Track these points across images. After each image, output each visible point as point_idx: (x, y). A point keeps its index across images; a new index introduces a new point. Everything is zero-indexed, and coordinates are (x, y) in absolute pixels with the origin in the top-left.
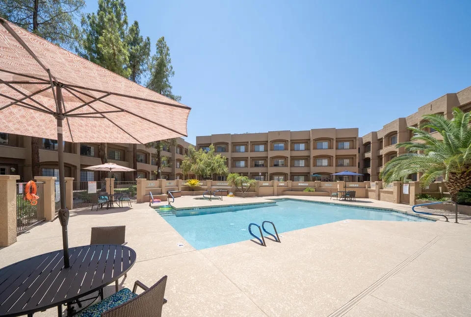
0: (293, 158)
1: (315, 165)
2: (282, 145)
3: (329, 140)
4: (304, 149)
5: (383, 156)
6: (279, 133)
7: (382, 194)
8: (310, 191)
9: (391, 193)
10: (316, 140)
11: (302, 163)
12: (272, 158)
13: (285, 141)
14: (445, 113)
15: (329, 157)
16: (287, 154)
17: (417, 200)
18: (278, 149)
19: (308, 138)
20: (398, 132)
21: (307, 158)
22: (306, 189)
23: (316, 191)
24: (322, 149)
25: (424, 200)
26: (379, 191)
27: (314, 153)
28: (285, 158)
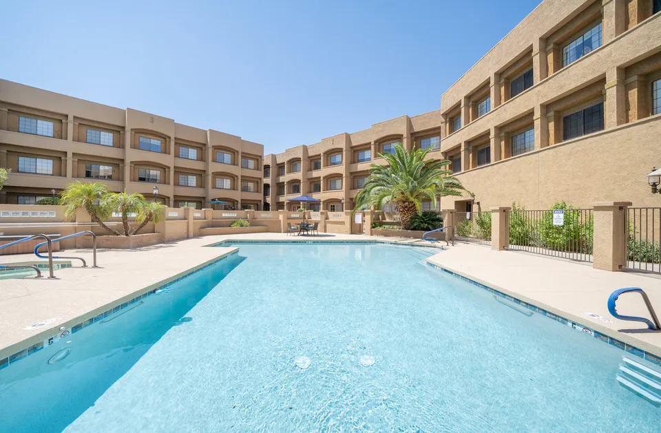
0: (179, 171)
1: (214, 187)
2: (156, 142)
3: (233, 152)
4: (196, 159)
5: (322, 179)
6: (152, 118)
7: (328, 225)
8: (242, 226)
9: (343, 223)
10: (216, 148)
11: (193, 181)
12: (136, 164)
13: (165, 138)
14: (405, 136)
15: (233, 177)
16: (168, 160)
17: (373, 229)
18: (149, 149)
19: (203, 142)
20: (344, 149)
21: (201, 174)
22: (234, 222)
23: (251, 225)
24: (223, 163)
25: (379, 229)
26: (325, 222)
27: (213, 167)
28: (164, 168)
